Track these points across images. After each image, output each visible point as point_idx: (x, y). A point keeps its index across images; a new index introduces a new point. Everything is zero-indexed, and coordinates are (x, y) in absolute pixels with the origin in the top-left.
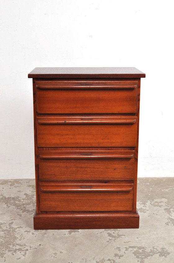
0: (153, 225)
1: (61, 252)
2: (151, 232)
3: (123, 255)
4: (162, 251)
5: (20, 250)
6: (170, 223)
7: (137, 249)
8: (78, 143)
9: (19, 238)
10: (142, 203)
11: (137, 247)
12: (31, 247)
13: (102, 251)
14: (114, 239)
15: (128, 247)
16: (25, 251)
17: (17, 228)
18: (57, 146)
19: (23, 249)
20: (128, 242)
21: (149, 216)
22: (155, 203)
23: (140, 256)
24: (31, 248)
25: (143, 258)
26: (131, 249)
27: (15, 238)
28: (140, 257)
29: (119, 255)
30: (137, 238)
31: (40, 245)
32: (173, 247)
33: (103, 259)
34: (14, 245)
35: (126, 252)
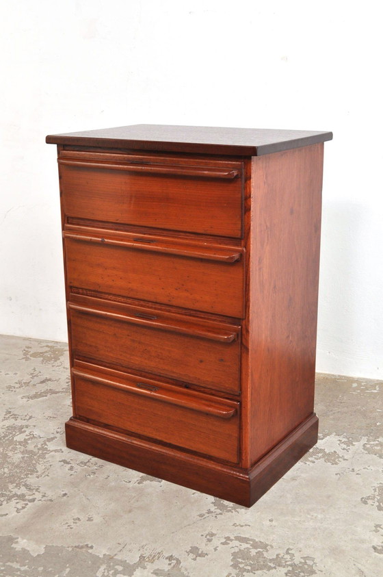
0: (329, 497)
1: (90, 520)
2: (312, 513)
3: (206, 554)
4: (301, 563)
5: (22, 497)
6: (373, 498)
7: (248, 546)
8: (132, 290)
9: (39, 473)
10: (346, 440)
11: (253, 540)
12: (44, 496)
13: (172, 535)
14: (219, 511)
15: (232, 538)
16: (26, 502)
17: (52, 451)
18: (99, 290)
19: (27, 497)
20: (242, 526)
21: (336, 474)
22: (377, 445)
23: (242, 563)
24: (44, 498)
25: (245, 570)
26: (237, 543)
27: (33, 471)
28: (241, 566)
29: (200, 552)
30: (271, 521)
31: (65, 494)
32: (333, 560)
33: (159, 553)
34: (18, 486)
35: (221, 548)
